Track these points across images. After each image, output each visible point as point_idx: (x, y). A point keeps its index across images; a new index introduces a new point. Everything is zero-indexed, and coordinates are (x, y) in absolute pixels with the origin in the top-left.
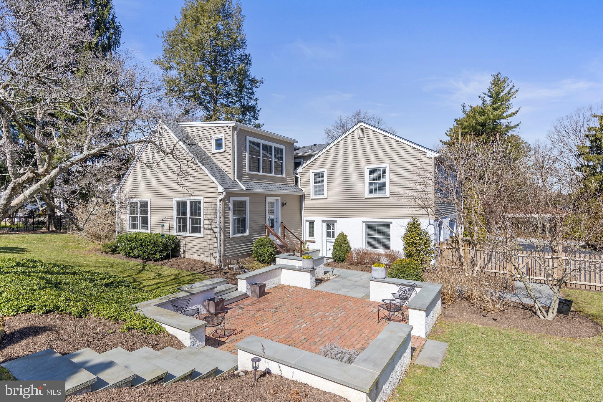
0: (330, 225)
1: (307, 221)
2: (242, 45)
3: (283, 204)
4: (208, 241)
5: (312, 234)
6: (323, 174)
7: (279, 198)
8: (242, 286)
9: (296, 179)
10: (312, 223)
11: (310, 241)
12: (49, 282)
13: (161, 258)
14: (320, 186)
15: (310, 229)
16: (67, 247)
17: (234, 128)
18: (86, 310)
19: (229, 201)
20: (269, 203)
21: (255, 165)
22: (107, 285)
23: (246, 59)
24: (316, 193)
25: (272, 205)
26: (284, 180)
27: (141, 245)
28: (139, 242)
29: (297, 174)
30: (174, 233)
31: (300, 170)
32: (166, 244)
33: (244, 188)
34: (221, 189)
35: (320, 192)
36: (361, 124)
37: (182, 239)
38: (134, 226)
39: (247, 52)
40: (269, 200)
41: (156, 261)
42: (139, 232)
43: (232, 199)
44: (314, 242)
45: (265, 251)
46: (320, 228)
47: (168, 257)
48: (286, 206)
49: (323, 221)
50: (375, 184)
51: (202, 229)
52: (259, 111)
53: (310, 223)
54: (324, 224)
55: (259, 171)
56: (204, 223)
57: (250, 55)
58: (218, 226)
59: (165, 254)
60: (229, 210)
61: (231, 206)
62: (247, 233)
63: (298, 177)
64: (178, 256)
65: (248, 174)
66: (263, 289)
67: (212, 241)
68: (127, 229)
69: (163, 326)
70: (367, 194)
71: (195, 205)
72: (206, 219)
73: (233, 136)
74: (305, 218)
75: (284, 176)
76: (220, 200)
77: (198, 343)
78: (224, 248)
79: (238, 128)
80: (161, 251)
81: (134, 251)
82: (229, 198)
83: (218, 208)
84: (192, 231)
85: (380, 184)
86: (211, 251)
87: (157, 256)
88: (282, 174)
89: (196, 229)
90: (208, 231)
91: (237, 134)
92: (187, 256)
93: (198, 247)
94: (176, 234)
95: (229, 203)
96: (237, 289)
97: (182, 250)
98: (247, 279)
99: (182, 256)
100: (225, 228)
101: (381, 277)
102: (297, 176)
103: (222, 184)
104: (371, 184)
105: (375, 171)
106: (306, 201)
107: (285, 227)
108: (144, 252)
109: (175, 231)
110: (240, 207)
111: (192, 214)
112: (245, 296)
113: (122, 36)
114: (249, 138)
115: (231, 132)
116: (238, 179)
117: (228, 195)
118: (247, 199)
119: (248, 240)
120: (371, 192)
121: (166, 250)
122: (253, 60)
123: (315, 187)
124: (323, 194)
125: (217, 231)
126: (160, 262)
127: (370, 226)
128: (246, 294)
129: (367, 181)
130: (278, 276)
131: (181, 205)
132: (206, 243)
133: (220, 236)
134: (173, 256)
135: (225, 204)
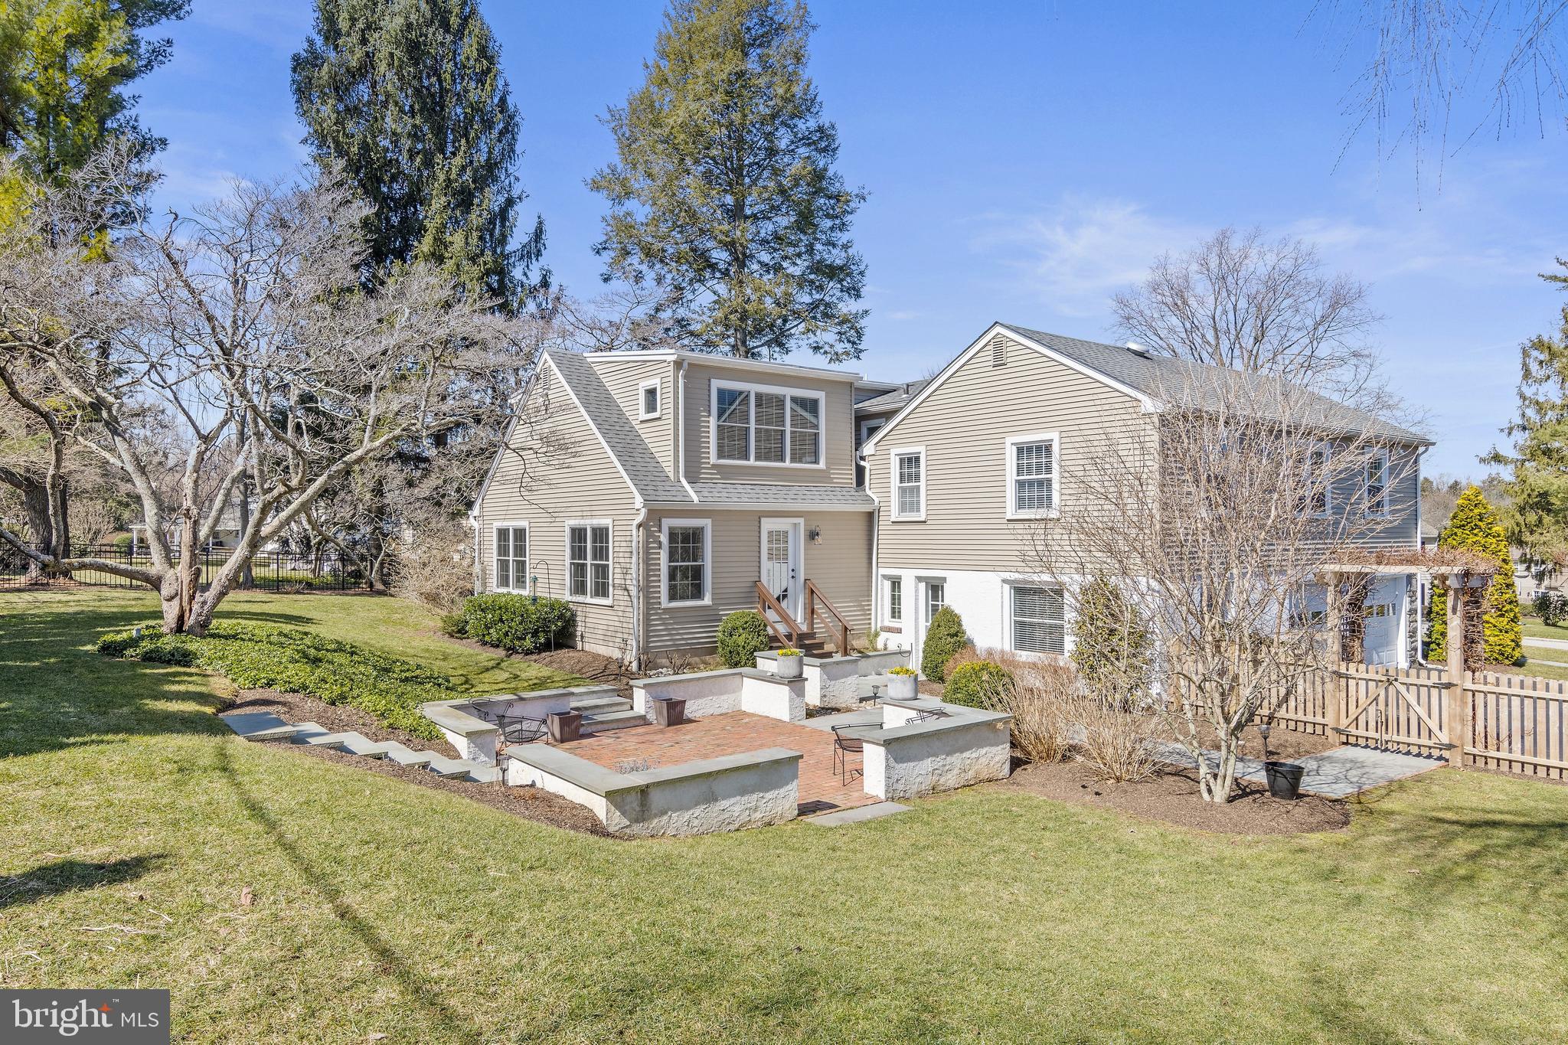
0: (935, 588)
1: (885, 577)
2: (807, 106)
3: (813, 535)
4: (620, 614)
5: (896, 613)
6: (917, 459)
7: (801, 521)
8: (641, 702)
9: (860, 472)
10: (896, 584)
11: (890, 630)
12: (305, 656)
13: (535, 648)
14: (912, 489)
15: (893, 596)
16: (386, 621)
17: (678, 364)
18: (343, 697)
19: (660, 526)
20: (770, 533)
21: (733, 443)
22: (407, 679)
23: (823, 141)
24: (903, 508)
25: (778, 537)
26: (824, 477)
27: (501, 620)
28: (498, 612)
29: (863, 458)
30: (567, 596)
31: (868, 449)
32: (545, 619)
33: (695, 499)
34: (639, 501)
35: (912, 503)
36: (998, 329)
37: (580, 609)
38: (504, 581)
39: (825, 119)
40: (768, 525)
41: (528, 652)
42: (509, 594)
43: (667, 523)
44: (899, 631)
45: (741, 641)
46: (913, 596)
47: (547, 647)
48: (819, 539)
49: (919, 579)
50: (1031, 483)
51: (611, 588)
52: (862, 273)
53: (894, 583)
54: (922, 586)
55: (747, 458)
56: (615, 576)
57: (833, 127)
58: (634, 582)
59: (542, 640)
60: (660, 548)
61: (664, 538)
62: (707, 600)
63: (864, 468)
64: (573, 647)
65: (714, 466)
66: (678, 709)
67: (627, 614)
68: (494, 588)
69: (444, 730)
70: (1011, 511)
71: (601, 534)
72: (617, 566)
73: (676, 382)
74: (882, 571)
75: (822, 465)
76: (639, 526)
77: (483, 758)
78: (647, 631)
79: (685, 365)
80: (535, 634)
81: (491, 631)
82: (660, 521)
83: (634, 544)
84: (597, 594)
85: (1040, 483)
86: (626, 636)
87: (528, 643)
88: (816, 462)
89: (602, 590)
90: (621, 592)
91: (685, 377)
92: (587, 647)
93: (605, 627)
94: (570, 598)
95: (660, 531)
96: (632, 708)
97: (579, 633)
98: (645, 686)
99: (579, 646)
100: (648, 587)
101: (900, 696)
102: (862, 463)
103: (642, 492)
104: (1021, 484)
105: (1030, 449)
106: (883, 527)
107: (812, 592)
108: (506, 634)
109: (567, 592)
110: (687, 543)
111: (595, 558)
112: (643, 721)
113: (519, 137)
114: (716, 384)
115: (671, 373)
116: (686, 477)
117: (655, 516)
118: (706, 523)
119: (710, 616)
120: (1021, 503)
121: (544, 631)
122: (842, 138)
123: (903, 490)
124: (918, 510)
125: (634, 591)
126: (534, 657)
127: (1021, 591)
128: (643, 718)
129: (1011, 475)
130: (734, 692)
131: (578, 534)
132: (616, 618)
133: (639, 604)
134: (559, 646)
135: (649, 534)
